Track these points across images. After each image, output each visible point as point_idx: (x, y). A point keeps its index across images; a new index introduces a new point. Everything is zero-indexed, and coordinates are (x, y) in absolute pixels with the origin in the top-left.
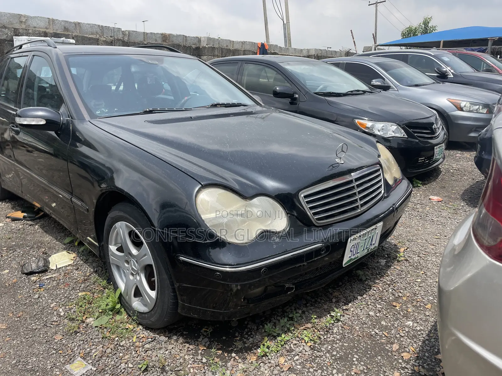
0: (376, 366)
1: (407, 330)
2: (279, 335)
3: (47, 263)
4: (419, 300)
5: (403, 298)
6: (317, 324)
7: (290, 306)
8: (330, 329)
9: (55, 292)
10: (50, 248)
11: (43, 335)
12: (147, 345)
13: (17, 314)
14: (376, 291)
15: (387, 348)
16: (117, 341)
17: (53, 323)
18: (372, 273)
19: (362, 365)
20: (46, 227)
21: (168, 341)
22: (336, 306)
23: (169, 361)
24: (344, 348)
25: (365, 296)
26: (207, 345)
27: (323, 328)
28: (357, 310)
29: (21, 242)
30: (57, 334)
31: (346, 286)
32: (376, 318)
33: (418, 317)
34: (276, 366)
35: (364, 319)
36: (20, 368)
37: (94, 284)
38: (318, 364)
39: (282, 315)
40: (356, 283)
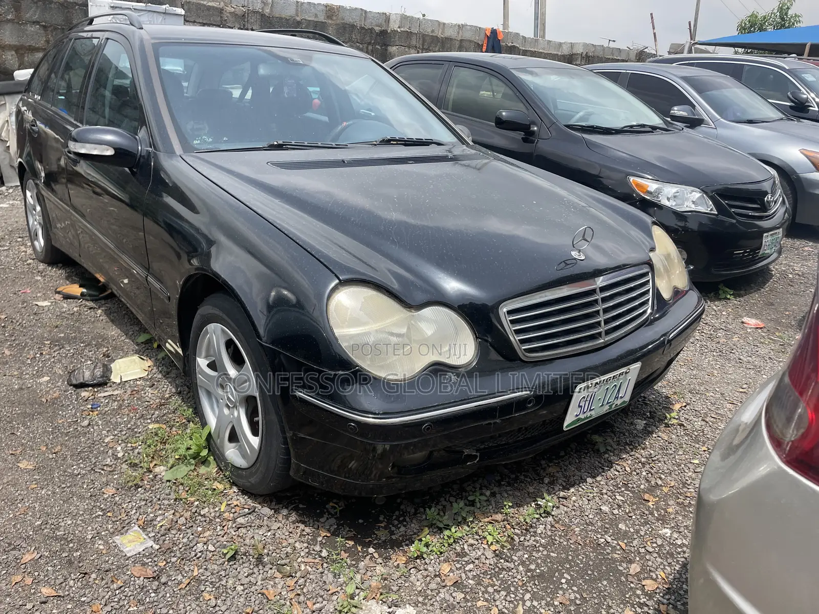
0: (597, 595)
1: (659, 542)
2: (448, 527)
3: (107, 370)
4: (689, 495)
5: (664, 488)
6: (513, 517)
7: (474, 482)
8: (531, 526)
9: (114, 419)
10: (115, 348)
11: (87, 486)
12: (241, 518)
13: (52, 448)
14: (619, 472)
15: (621, 568)
16: (197, 507)
17: (105, 468)
18: (619, 441)
19: (574, 592)
20: (114, 313)
21: (274, 517)
22: (548, 490)
23: (271, 547)
24: (549, 561)
25: (599, 478)
26: (332, 529)
27: (521, 524)
28: (582, 500)
29: (73, 335)
30: (108, 486)
31: (571, 459)
32: (611, 516)
33: (683, 522)
34: (436, 576)
35: (590, 516)
36: (47, 534)
37: (174, 412)
38: (503, 581)
39: (458, 494)
40: (589, 455)
